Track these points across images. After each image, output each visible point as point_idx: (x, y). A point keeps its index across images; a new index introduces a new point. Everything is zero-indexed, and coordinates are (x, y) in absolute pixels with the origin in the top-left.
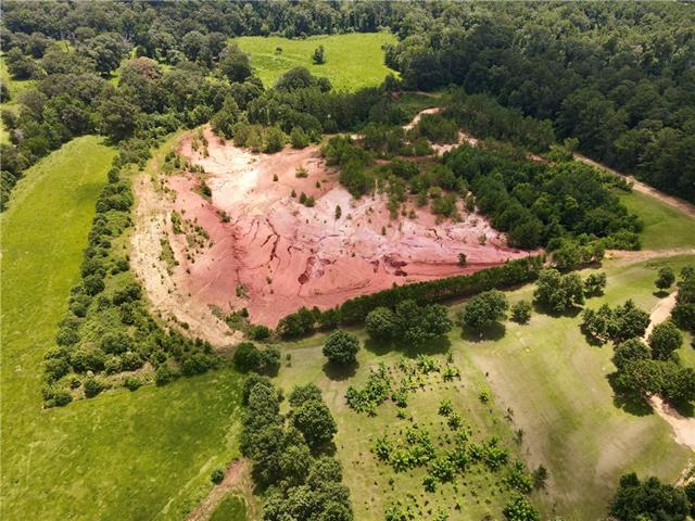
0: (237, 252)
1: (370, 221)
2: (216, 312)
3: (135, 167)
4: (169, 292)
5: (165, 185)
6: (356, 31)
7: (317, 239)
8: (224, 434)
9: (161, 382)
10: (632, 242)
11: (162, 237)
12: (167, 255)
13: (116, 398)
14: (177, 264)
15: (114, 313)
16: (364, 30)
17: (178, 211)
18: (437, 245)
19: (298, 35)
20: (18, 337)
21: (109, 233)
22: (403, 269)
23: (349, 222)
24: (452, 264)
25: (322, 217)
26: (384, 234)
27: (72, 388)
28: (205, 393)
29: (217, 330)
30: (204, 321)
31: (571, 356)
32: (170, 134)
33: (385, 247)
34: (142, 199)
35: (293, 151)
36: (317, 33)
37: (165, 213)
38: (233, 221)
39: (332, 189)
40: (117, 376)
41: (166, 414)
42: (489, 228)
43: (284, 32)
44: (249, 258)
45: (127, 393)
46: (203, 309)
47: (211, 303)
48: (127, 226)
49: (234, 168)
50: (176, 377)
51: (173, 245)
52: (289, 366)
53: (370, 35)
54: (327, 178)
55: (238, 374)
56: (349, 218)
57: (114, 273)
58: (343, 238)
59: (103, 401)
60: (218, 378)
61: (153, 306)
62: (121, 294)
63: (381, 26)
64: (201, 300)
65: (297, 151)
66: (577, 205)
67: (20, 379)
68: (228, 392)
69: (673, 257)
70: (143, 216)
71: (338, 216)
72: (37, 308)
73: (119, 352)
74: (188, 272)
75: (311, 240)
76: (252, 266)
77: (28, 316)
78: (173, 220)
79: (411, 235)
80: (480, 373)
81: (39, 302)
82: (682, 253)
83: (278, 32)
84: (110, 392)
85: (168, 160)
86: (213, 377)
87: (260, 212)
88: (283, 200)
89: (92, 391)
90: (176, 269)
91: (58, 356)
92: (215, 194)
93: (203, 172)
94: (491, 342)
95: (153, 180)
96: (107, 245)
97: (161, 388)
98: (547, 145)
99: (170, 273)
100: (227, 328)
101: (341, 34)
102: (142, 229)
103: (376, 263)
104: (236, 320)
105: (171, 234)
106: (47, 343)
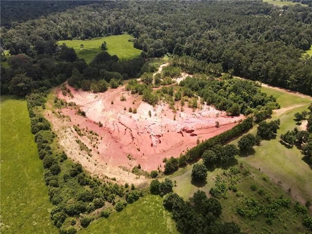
0: (116, 140)
1: (165, 115)
2: (125, 169)
3: (40, 108)
4: (95, 165)
5: (61, 114)
6: (112, 34)
7: (147, 127)
8: (166, 226)
9: (119, 210)
10: (277, 106)
11: (75, 139)
12: (83, 147)
13: (99, 224)
14: (91, 150)
15: (74, 181)
16: (116, 34)
17: (76, 125)
18: (200, 121)
19: (87, 38)
20: (25, 207)
21: (47, 142)
22: (194, 133)
23: (156, 117)
24: (213, 127)
25: (144, 117)
26: (175, 120)
27: (73, 225)
28: (144, 209)
29: (130, 177)
30: (121, 175)
31: (284, 154)
32: (49, 89)
33: (178, 125)
34: (53, 123)
35: (113, 90)
36: (96, 37)
37: (69, 127)
38: (104, 125)
39: (140, 104)
40: (94, 212)
41: (131, 225)
42: (215, 110)
43: (79, 38)
44: (123, 141)
45: (104, 220)
46: (117, 169)
47: (119, 166)
48: (53, 137)
49: (89, 101)
50: (125, 205)
51: (83, 141)
52: (176, 186)
53: (120, 36)
54: (135, 99)
55: (155, 196)
56: (156, 115)
57: (62, 161)
58: (158, 124)
59: (94, 227)
60: (146, 200)
61: (91, 173)
62: (74, 171)
63: (123, 32)
64: (113, 166)
65: (115, 89)
66: (248, 95)
67: (39, 228)
68: (154, 205)
69: (293, 109)
70: (59, 131)
71: (150, 115)
72: (27, 189)
73: (91, 200)
74: (98, 153)
75: (145, 128)
76: (126, 144)
77: (24, 194)
78: (76, 130)
79: (186, 118)
80: (256, 169)
81: (26, 185)
82: (294, 107)
83: (77, 38)
84: (95, 221)
85: (56, 102)
86: (143, 200)
87: (114, 119)
88: (121, 112)
89: (85, 224)
90: (91, 153)
91: (59, 211)
92: (87, 114)
93: (75, 105)
94: (252, 156)
95: (53, 113)
96: (49, 148)
97: (121, 213)
98: (220, 73)
99: (91, 156)
100: (135, 176)
101: (106, 36)
102: (62, 137)
103: (181, 132)
104: (137, 170)
105: (79, 137)
106: (43, 206)
